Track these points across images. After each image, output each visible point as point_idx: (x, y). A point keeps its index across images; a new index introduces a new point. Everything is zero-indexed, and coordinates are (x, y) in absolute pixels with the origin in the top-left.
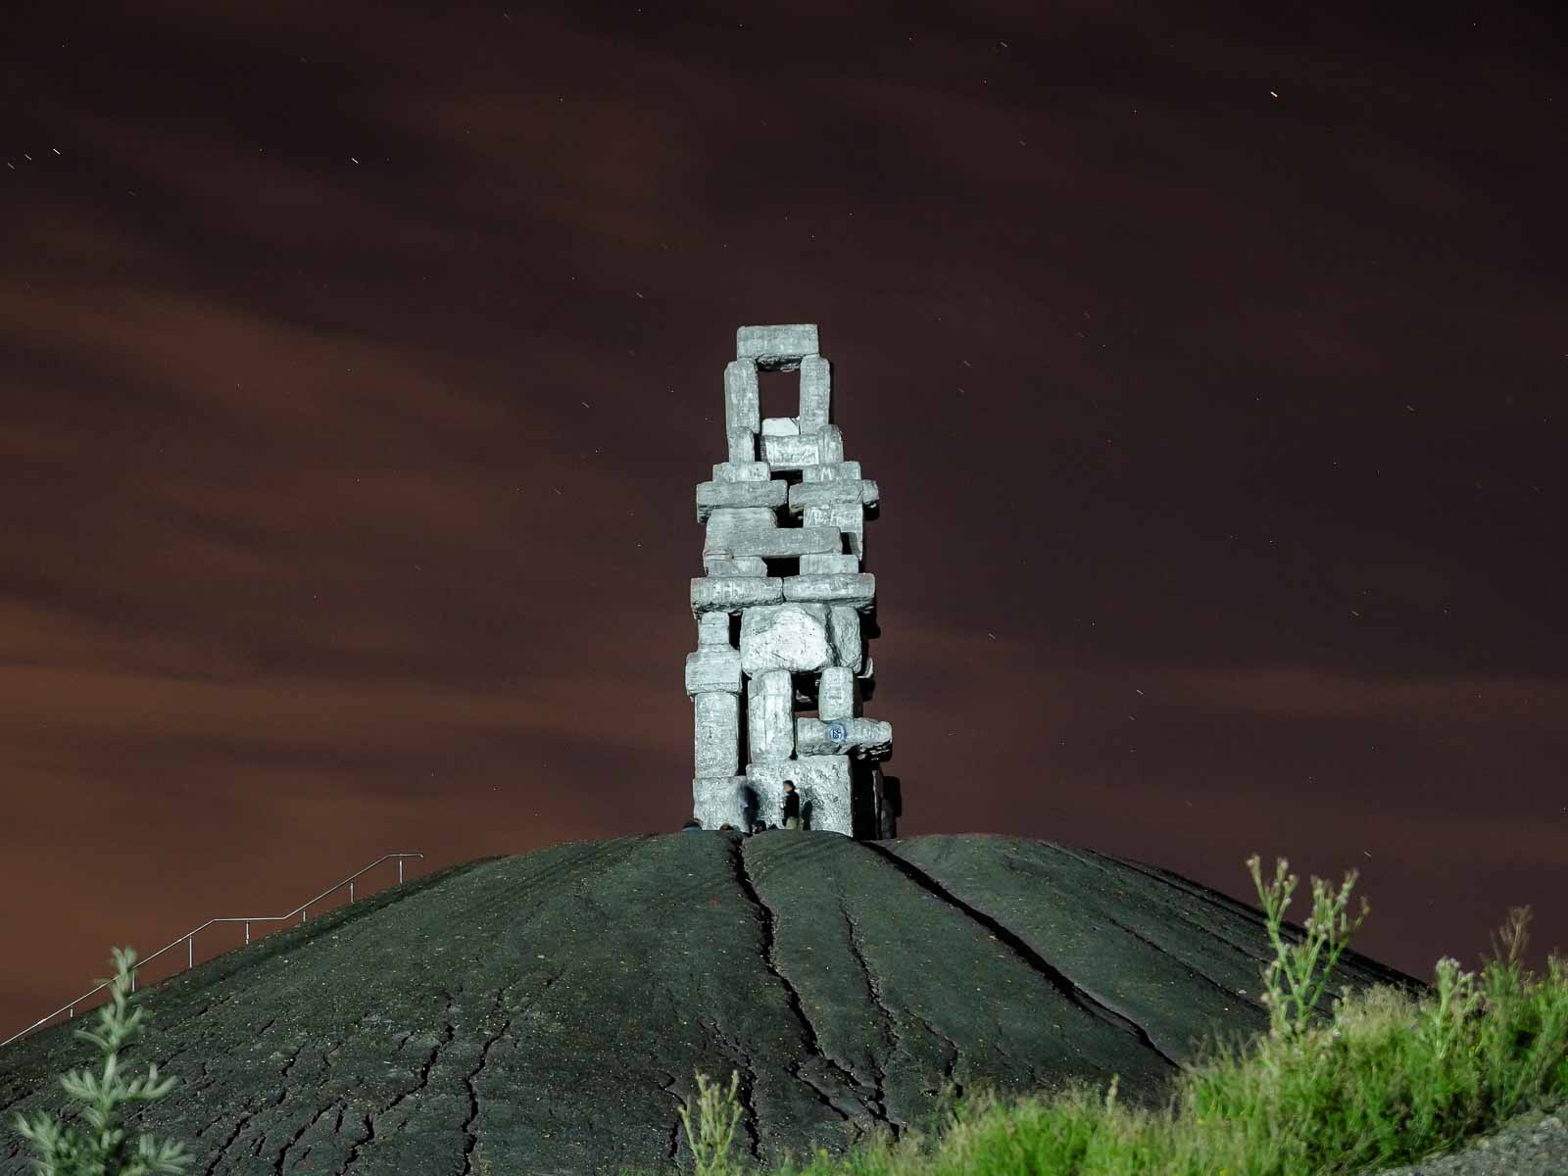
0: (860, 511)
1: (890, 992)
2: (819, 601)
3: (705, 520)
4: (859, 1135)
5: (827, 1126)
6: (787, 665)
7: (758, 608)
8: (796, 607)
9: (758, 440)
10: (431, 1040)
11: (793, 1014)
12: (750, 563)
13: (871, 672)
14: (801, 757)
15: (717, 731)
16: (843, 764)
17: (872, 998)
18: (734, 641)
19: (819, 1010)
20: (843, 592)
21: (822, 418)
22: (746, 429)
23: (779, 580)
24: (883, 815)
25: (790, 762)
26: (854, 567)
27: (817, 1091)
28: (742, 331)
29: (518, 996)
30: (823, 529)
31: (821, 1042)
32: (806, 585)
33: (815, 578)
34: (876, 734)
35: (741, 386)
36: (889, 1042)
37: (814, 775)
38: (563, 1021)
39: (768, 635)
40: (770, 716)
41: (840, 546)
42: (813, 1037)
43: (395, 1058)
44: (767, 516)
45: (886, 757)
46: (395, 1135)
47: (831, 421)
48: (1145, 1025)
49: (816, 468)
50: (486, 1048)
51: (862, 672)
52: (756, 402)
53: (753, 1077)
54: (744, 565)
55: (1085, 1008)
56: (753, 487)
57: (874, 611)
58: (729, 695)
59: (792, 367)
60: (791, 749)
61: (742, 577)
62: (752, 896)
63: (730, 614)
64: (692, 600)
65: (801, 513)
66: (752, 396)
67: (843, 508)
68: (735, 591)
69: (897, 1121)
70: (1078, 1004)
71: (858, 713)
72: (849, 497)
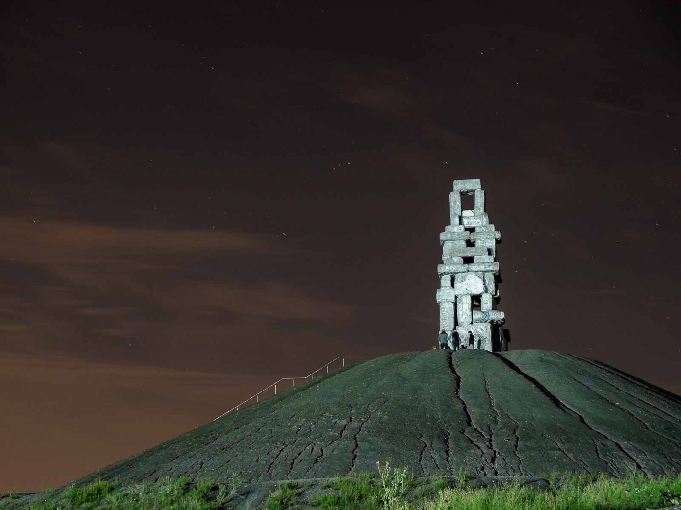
0: (494, 241)
1: (498, 405)
2: (480, 271)
3: (443, 244)
4: (482, 454)
5: (472, 451)
6: (470, 293)
7: (460, 274)
8: (473, 274)
9: (461, 218)
10: (344, 422)
11: (464, 413)
12: (457, 259)
13: (498, 294)
14: (474, 323)
15: (447, 315)
16: (489, 326)
17: (491, 406)
18: (453, 285)
19: (473, 411)
20: (488, 269)
21: (482, 210)
22: (456, 214)
23: (467, 265)
24: (503, 342)
25: (471, 325)
26: (492, 260)
27: (470, 439)
28: (455, 182)
29: (375, 406)
30: (481, 248)
31: (473, 422)
32: (476, 266)
33: (479, 264)
34: (500, 316)
35: (455, 200)
36: (496, 422)
37: (479, 330)
38: (388, 415)
39: (463, 283)
40: (464, 310)
41: (487, 253)
42: (471, 421)
43: (332, 428)
44: (463, 243)
45: (503, 323)
46: (330, 454)
47: (485, 211)
48: (583, 416)
49: (479, 227)
50: (362, 425)
51: (496, 295)
52: (460, 205)
53: (449, 434)
54: (455, 260)
55: (563, 410)
56: (458, 233)
57: (499, 275)
58: (451, 303)
59: (472, 193)
60: (471, 321)
61: (455, 264)
62: (454, 372)
63: (451, 276)
64: (438, 272)
65: (475, 242)
66: (458, 203)
67: (488, 240)
68: (453, 268)
69: (495, 450)
70: (561, 408)
71: (494, 308)
72: (491, 237)
